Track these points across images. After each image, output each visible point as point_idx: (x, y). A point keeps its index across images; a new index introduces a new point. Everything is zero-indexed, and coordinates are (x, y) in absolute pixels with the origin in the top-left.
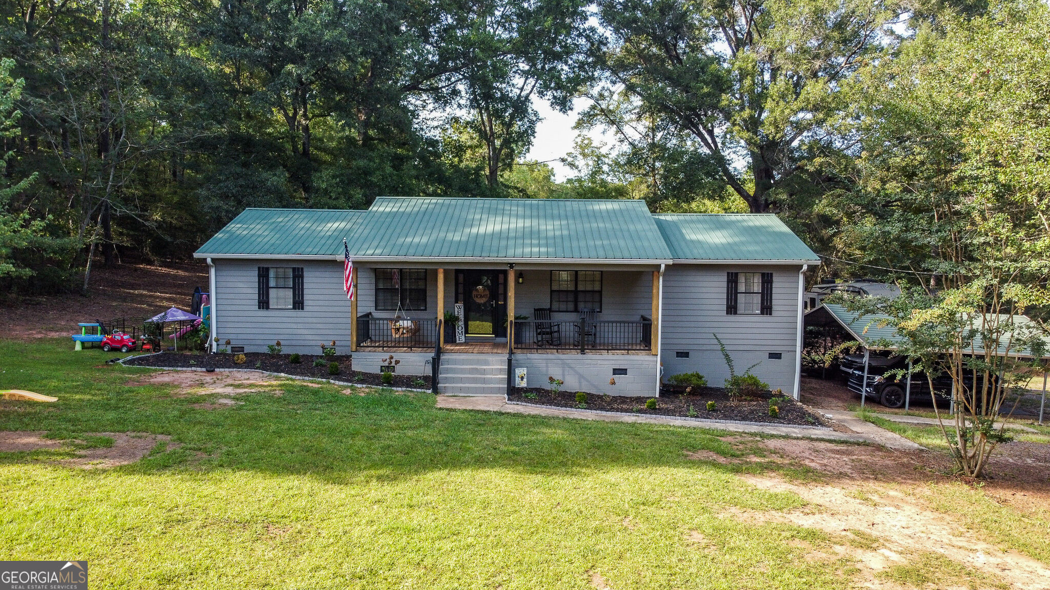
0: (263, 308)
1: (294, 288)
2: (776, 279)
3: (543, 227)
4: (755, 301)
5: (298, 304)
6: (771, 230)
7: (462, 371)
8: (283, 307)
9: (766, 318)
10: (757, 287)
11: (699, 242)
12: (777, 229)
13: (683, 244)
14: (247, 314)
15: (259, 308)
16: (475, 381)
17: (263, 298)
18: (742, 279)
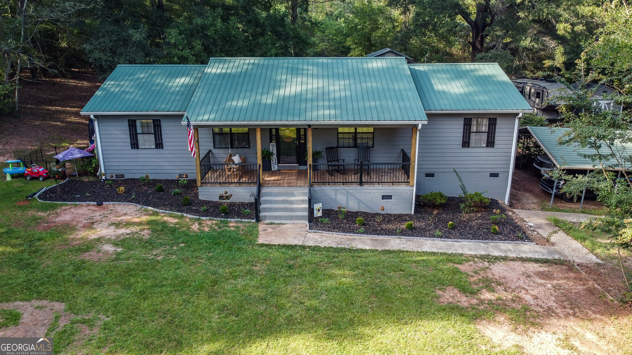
0: (135, 148)
1: (155, 134)
2: (498, 122)
3: (332, 88)
4: (483, 138)
5: (159, 145)
6: (495, 79)
7: (276, 202)
8: (149, 147)
9: (490, 150)
10: (485, 128)
11: (444, 92)
12: (500, 79)
13: (432, 94)
14: (123, 152)
15: (132, 148)
16: (286, 210)
17: (134, 141)
18: (474, 122)
